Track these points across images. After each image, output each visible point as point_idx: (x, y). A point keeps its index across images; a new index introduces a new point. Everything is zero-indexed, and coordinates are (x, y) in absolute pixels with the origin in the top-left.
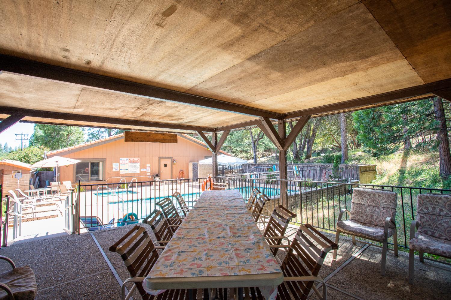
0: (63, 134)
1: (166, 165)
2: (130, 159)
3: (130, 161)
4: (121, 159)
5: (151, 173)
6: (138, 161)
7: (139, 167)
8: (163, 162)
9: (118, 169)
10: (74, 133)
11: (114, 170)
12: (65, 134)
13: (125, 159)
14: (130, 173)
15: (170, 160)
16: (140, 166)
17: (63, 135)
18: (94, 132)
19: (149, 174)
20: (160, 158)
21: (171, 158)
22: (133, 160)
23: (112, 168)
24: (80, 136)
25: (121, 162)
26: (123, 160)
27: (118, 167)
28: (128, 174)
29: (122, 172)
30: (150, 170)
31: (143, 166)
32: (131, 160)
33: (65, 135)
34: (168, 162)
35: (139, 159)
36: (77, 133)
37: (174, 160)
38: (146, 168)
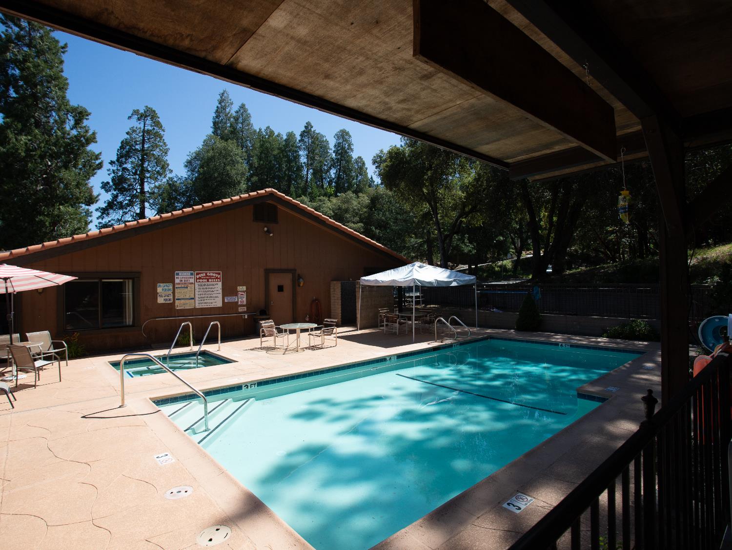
0: (41, 220)
1: (281, 289)
2: (197, 274)
3: (200, 278)
4: (178, 274)
5: (248, 305)
6: (217, 278)
7: (220, 291)
8: (275, 281)
9: (171, 297)
10: (66, 220)
11: (160, 300)
12: (48, 221)
13: (186, 274)
14: (197, 306)
15: (290, 276)
16: (223, 289)
17: (42, 223)
18: (109, 221)
19: (245, 309)
20: (268, 272)
21: (292, 271)
22: (207, 276)
23: (155, 295)
24: (79, 225)
25: (177, 281)
26: (182, 276)
27: (170, 292)
28: (195, 309)
29: (179, 305)
30: (245, 299)
31: (228, 290)
32: (200, 276)
33: (47, 223)
34: (286, 280)
35: (219, 274)
36: (74, 219)
37: (299, 275)
38: (236, 295)
